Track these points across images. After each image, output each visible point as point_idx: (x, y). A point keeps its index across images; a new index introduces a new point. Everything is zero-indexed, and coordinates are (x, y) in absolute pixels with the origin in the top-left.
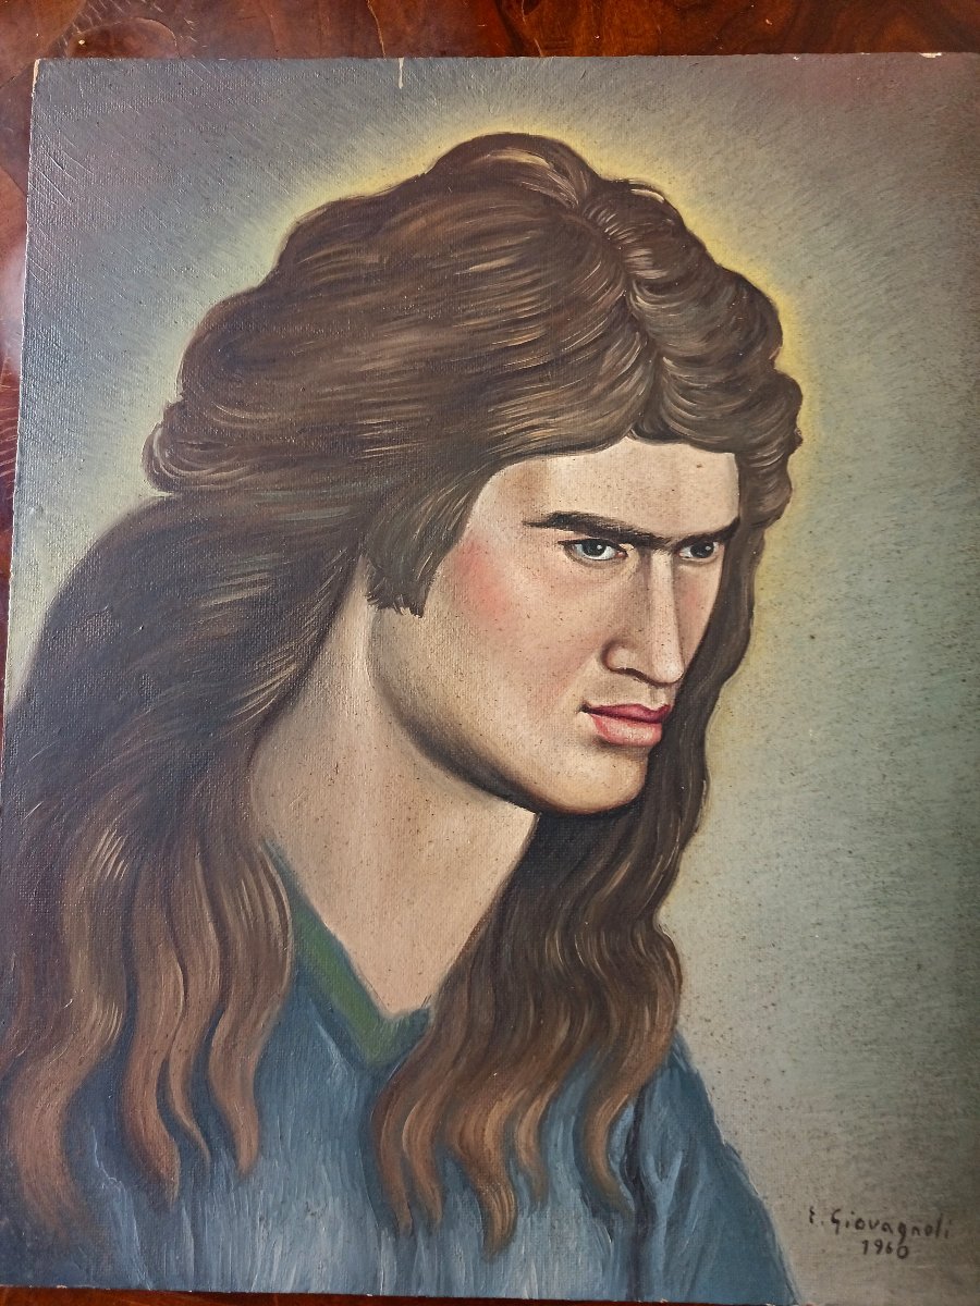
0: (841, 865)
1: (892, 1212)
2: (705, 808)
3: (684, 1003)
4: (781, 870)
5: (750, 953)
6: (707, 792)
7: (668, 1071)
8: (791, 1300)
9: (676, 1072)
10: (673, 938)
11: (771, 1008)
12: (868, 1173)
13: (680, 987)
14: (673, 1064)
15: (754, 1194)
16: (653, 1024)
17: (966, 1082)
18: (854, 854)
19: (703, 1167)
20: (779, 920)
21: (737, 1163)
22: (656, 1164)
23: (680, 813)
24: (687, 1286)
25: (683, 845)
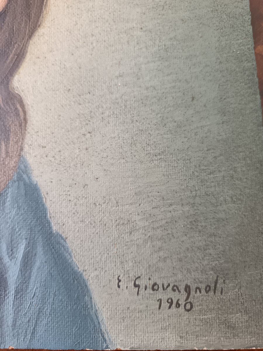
0: (135, 37)
1: (180, 276)
2: (45, 12)
3: (28, 136)
4: (94, 44)
5: (74, 100)
6: (46, 3)
7: (17, 183)
8: (105, 345)
9: (22, 183)
10: (22, 94)
11: (88, 135)
12: (160, 249)
13: (26, 127)
14: (20, 179)
15: (76, 268)
16: (7, 152)
17: (232, 177)
18: (144, 29)
19: (40, 250)
20: (93, 76)
21: (64, 246)
22: (8, 249)
23: (29, 16)
24: (29, 337)
25: (30, 37)
